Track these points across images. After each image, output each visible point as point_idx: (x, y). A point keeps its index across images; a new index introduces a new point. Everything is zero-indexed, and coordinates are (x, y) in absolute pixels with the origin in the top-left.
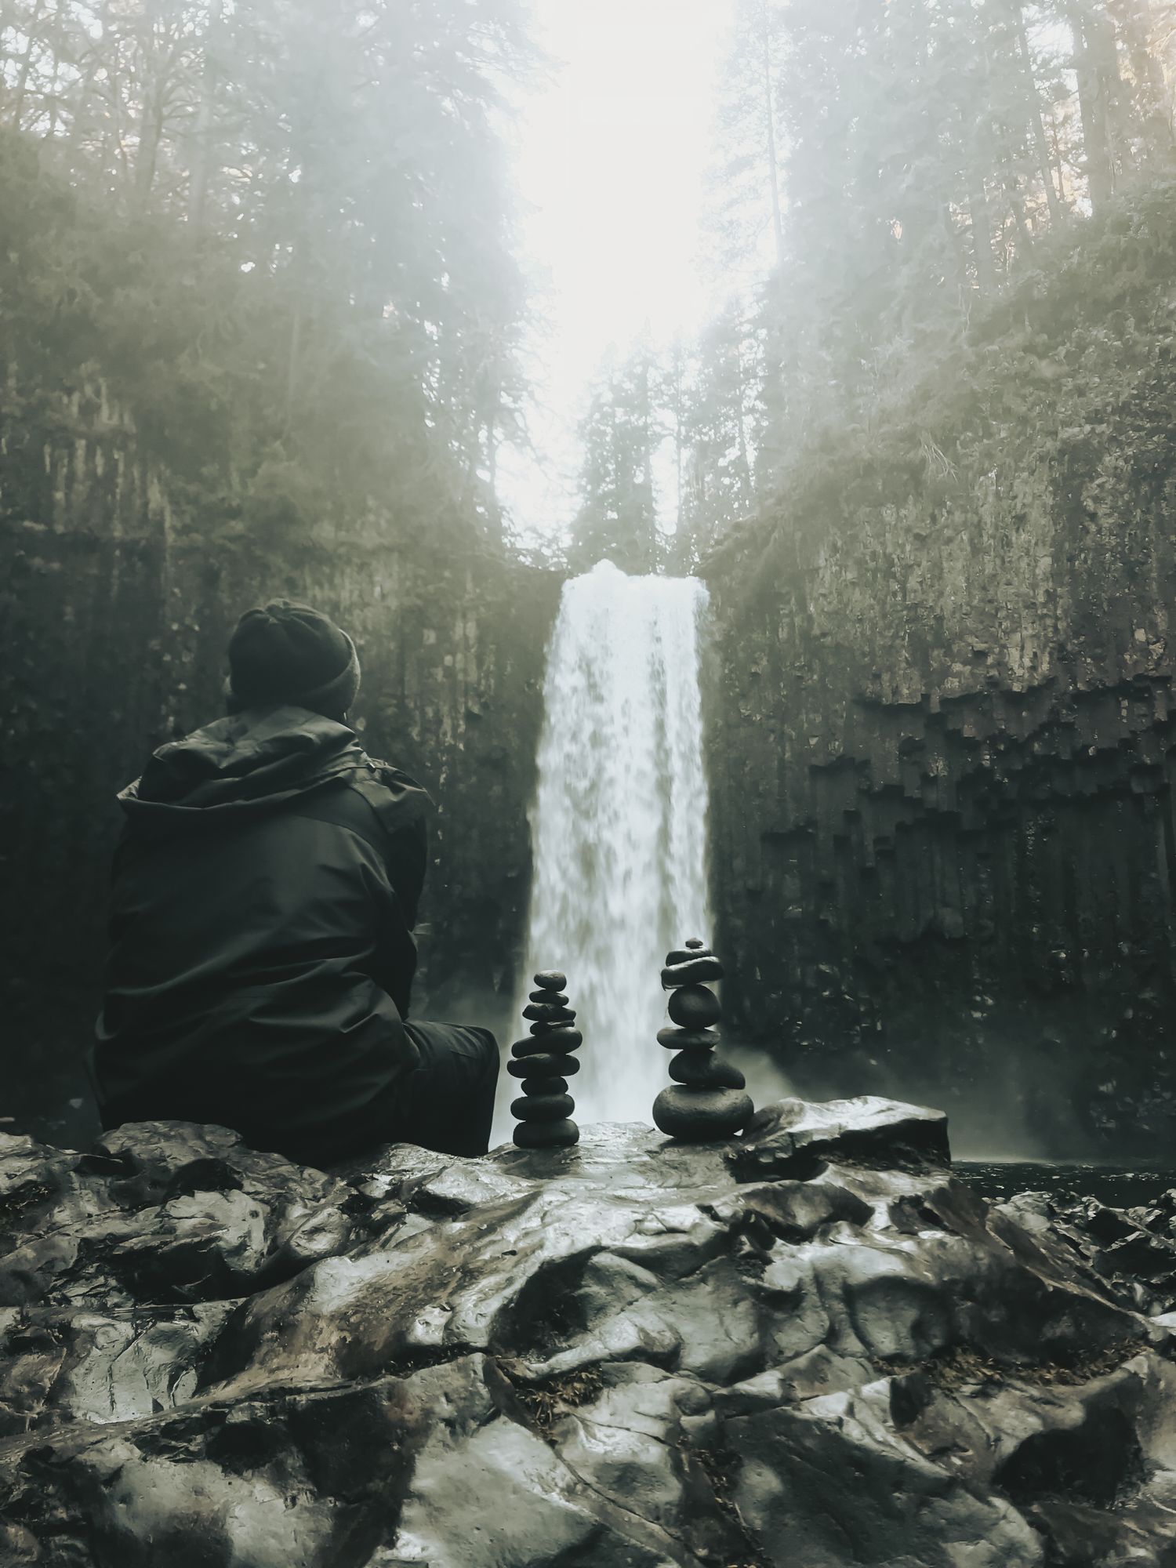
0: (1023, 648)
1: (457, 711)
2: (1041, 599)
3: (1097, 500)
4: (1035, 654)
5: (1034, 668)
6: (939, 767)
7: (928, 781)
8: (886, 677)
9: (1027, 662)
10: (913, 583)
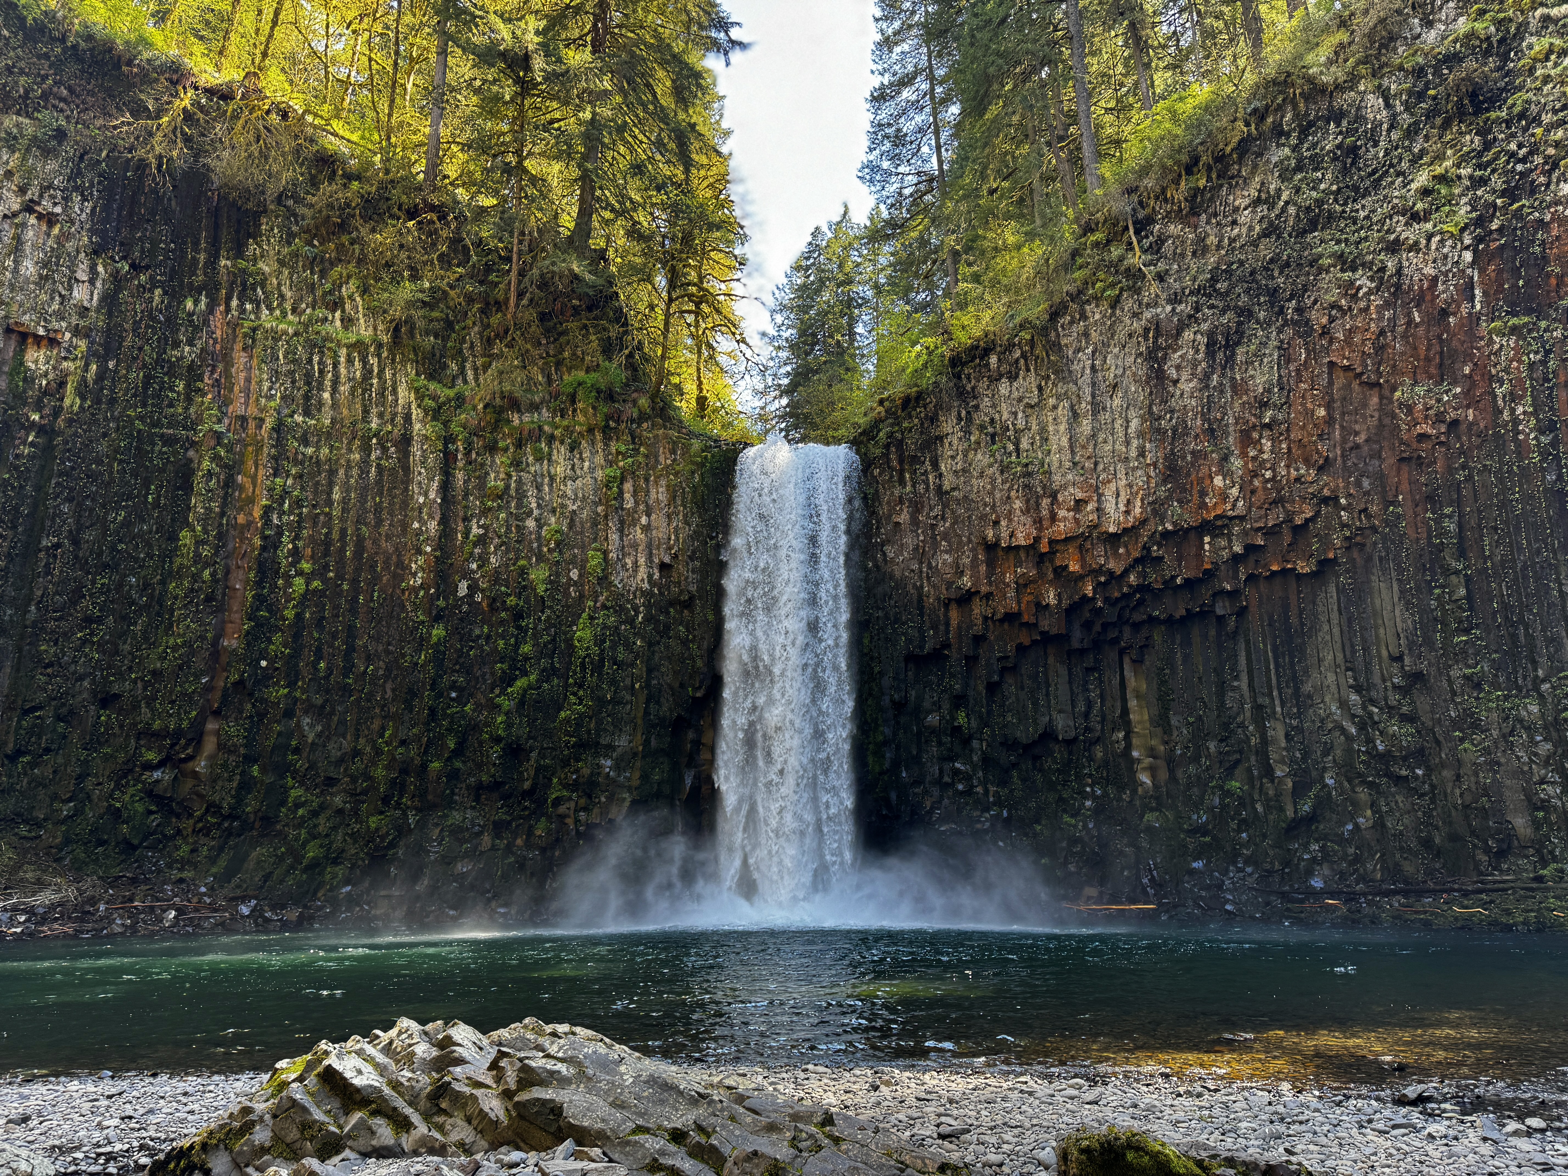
0: (1118, 495)
1: (651, 562)
2: (1133, 454)
3: (1178, 368)
4: (1128, 501)
5: (1127, 512)
6: (1051, 598)
7: (1041, 608)
8: (1003, 523)
9: (1122, 508)
10: (1024, 444)
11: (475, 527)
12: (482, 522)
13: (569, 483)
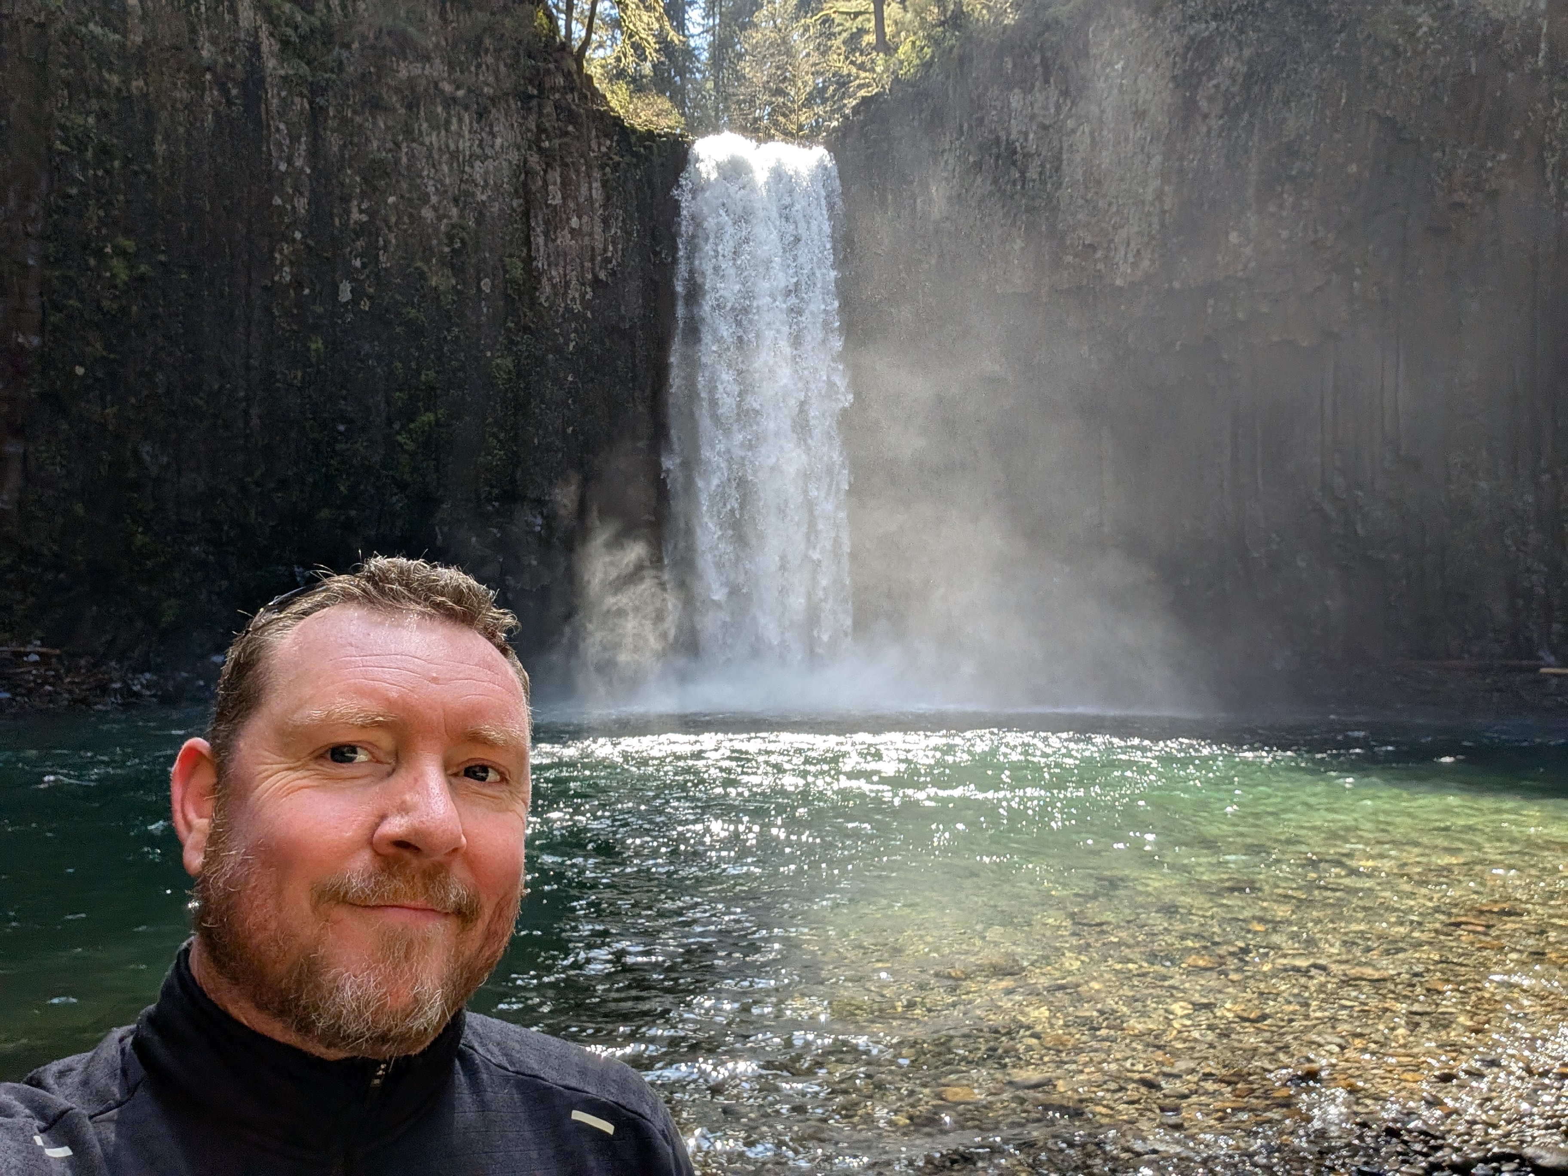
0: (1128, 244)
1: (584, 277)
2: (1150, 196)
3: (1211, 99)
4: (1138, 251)
5: (1136, 265)
9: (1131, 258)
10: (1032, 172)
11: (355, 210)
12: (364, 206)
13: (478, 164)
